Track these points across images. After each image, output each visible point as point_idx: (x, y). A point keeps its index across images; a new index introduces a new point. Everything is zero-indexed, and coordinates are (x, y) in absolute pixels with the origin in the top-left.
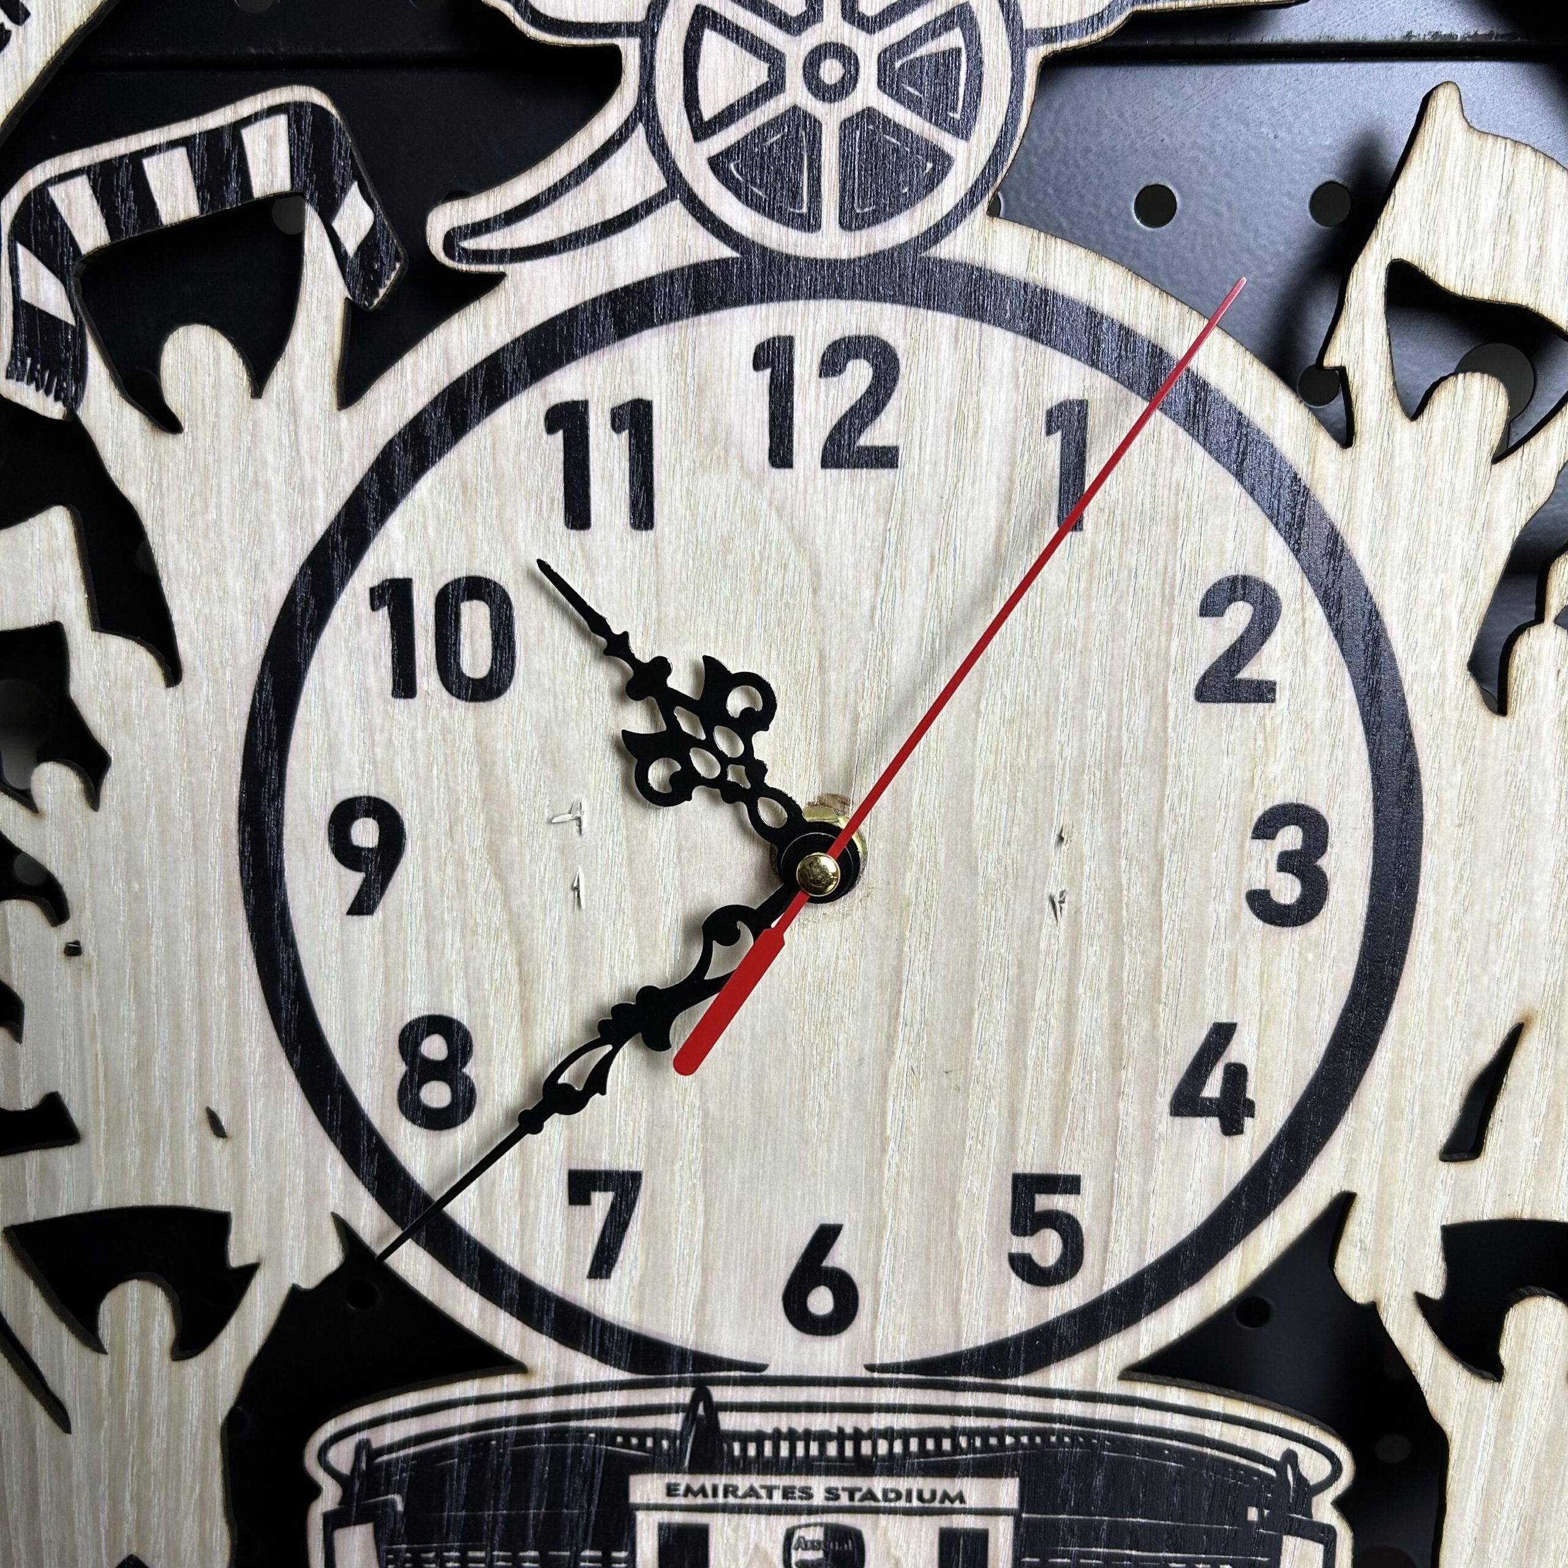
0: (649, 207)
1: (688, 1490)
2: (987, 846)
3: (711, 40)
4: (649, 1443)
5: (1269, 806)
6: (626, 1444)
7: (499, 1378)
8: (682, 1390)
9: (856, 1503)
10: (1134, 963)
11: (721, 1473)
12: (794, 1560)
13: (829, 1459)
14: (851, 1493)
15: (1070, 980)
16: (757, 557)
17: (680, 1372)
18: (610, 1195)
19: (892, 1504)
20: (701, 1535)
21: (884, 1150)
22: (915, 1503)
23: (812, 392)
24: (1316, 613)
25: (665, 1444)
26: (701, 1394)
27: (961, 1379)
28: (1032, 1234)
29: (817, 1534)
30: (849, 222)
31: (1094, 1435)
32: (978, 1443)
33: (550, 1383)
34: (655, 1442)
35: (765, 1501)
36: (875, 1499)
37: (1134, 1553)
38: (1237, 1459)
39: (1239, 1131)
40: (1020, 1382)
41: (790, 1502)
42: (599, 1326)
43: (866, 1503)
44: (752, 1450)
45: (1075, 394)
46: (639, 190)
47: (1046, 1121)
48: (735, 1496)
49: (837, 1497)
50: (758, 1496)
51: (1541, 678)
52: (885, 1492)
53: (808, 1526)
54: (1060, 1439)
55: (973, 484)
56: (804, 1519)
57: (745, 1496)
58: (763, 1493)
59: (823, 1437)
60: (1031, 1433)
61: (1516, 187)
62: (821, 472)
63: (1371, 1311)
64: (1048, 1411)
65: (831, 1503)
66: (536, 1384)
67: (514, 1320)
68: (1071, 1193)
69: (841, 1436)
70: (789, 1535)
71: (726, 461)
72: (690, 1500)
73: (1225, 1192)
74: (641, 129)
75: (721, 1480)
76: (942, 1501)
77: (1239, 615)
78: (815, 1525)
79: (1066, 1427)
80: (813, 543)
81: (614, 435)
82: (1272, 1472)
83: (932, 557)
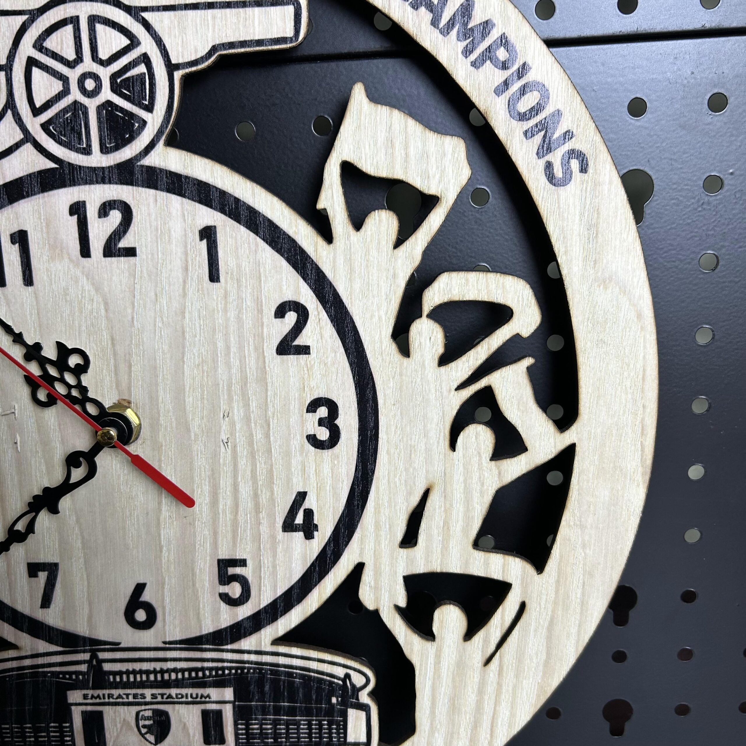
0: (17, 146)
1: (93, 697)
2: (193, 419)
3: (36, 72)
4: (74, 677)
5: (312, 398)
6: (64, 678)
7: (7, 651)
8: (86, 654)
9: (165, 700)
10: (261, 467)
11: (106, 689)
12: (141, 725)
13: (151, 682)
14: (162, 695)
15: (235, 476)
16: (80, 296)
17: (84, 647)
18: (46, 573)
19: (180, 700)
20: (100, 714)
21: (161, 551)
22: (190, 699)
23: (96, 225)
24: (324, 315)
25: (81, 677)
26: (94, 656)
27: (204, 646)
28: (228, 584)
29: (149, 713)
30: (104, 150)
31: (262, 669)
32: (214, 673)
33: (29, 653)
34: (76, 677)
35: (126, 700)
36: (172, 698)
37: (285, 718)
38: (325, 677)
39: (312, 537)
40: (229, 647)
41: (137, 700)
42: (47, 629)
43: (169, 700)
44: (118, 679)
45: (210, 223)
46: (12, 139)
47: (229, 536)
48: (113, 699)
49: (156, 698)
50: (123, 698)
51: (423, 340)
52: (177, 695)
53: (145, 710)
54: (249, 671)
55: (170, 263)
56: (143, 707)
57: (117, 698)
58: (124, 696)
59: (148, 672)
60: (237, 669)
61: (393, 128)
62: (103, 259)
63: (376, 613)
64: (242, 659)
65: (154, 700)
66: (23, 654)
67: (11, 627)
68: (243, 566)
69: (155, 672)
70: (138, 714)
71: (62, 256)
72: (94, 701)
73: (309, 565)
74: (9, 112)
75: (107, 692)
76: (201, 698)
77: (291, 317)
78: (148, 710)
79: (251, 666)
80: (104, 290)
81: (12, 246)
82: (341, 682)
83: (156, 295)
